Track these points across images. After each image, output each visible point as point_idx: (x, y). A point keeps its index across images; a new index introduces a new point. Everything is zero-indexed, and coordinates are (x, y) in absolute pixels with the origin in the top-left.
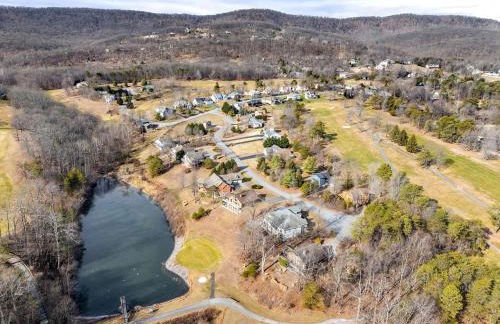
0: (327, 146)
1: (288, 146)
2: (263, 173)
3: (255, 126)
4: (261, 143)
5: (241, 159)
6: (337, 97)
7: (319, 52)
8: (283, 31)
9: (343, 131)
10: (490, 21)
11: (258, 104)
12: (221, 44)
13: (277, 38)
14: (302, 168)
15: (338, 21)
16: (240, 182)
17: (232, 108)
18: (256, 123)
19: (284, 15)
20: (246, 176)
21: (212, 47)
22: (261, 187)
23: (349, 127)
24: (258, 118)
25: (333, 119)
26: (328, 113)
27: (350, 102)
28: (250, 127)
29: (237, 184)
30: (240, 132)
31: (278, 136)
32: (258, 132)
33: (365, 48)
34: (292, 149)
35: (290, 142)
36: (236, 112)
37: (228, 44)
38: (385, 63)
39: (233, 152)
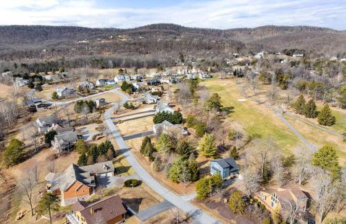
0: (226, 121)
1: (182, 121)
2: (147, 158)
3: (150, 102)
4: (151, 119)
5: (125, 139)
6: (228, 76)
7: (209, 48)
8: (182, 36)
9: (240, 104)
10: (328, 29)
11: (157, 83)
12: (135, 44)
13: (178, 40)
14: (198, 148)
15: (221, 31)
16: (110, 175)
17: (131, 86)
18: (150, 99)
19: (183, 27)
20: (124, 163)
21: (127, 46)
22: (139, 183)
23: (244, 100)
24: (154, 94)
25: (228, 93)
26: (222, 88)
27: (240, 80)
28: (144, 103)
29: (106, 178)
30: (133, 108)
31: (171, 111)
32: (151, 108)
33: (244, 45)
34: (186, 125)
35: (184, 117)
36: (134, 90)
37: (140, 44)
38: (262, 53)
39: (119, 131)
